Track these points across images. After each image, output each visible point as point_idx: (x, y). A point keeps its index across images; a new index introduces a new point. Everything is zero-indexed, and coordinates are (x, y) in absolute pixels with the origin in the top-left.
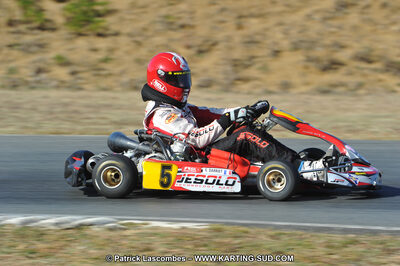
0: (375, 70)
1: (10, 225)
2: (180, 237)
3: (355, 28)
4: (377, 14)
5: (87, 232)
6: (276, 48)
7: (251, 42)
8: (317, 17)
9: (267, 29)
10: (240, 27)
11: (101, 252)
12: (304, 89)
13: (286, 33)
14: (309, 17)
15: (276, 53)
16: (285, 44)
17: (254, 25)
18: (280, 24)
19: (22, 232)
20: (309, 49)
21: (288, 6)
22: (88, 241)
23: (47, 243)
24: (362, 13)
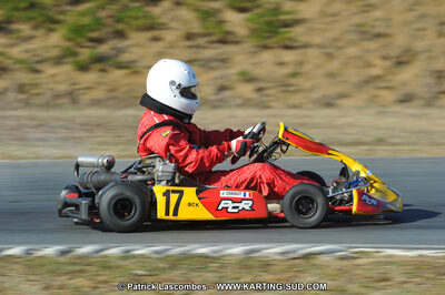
1: (231, 255)
5: (316, 262)
11: (335, 283)
19: (245, 263)
22: (319, 271)
23: (274, 274)
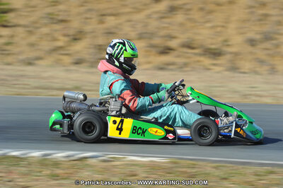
2: (153, 167)
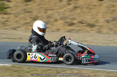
0: (84, 26)
3: (79, 14)
4: (85, 10)
6: (56, 19)
7: (49, 17)
8: (68, 10)
9: (54, 13)
10: (46, 13)
12: (63, 31)
13: (59, 15)
14: (66, 11)
15: (56, 20)
16: (58, 18)
17: (50, 12)
18: (57, 12)
20: (66, 19)
21: (60, 7)
24: (81, 10)
